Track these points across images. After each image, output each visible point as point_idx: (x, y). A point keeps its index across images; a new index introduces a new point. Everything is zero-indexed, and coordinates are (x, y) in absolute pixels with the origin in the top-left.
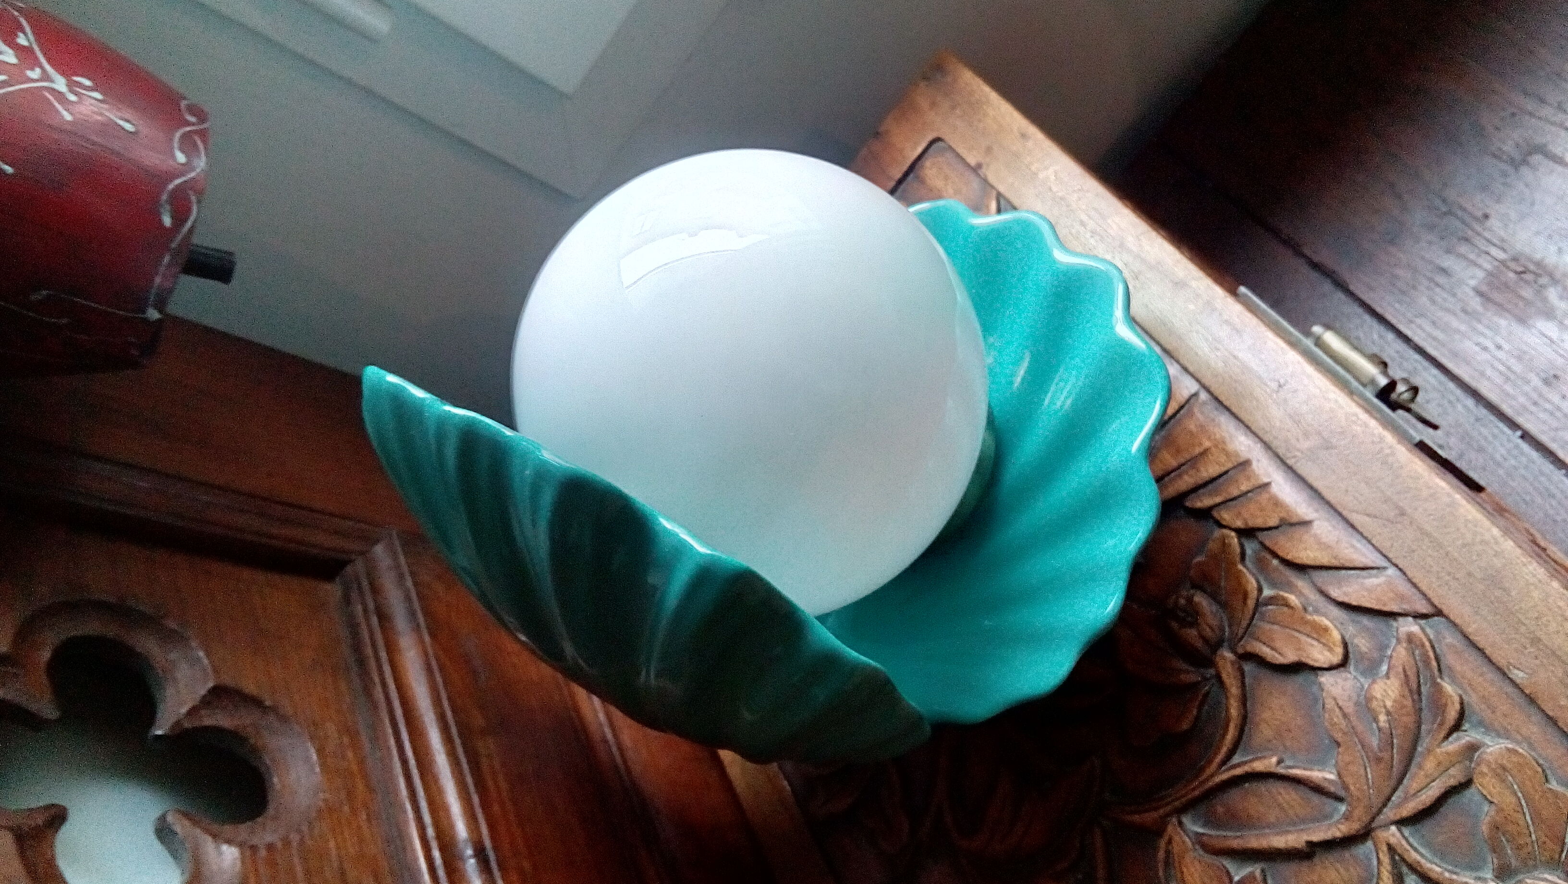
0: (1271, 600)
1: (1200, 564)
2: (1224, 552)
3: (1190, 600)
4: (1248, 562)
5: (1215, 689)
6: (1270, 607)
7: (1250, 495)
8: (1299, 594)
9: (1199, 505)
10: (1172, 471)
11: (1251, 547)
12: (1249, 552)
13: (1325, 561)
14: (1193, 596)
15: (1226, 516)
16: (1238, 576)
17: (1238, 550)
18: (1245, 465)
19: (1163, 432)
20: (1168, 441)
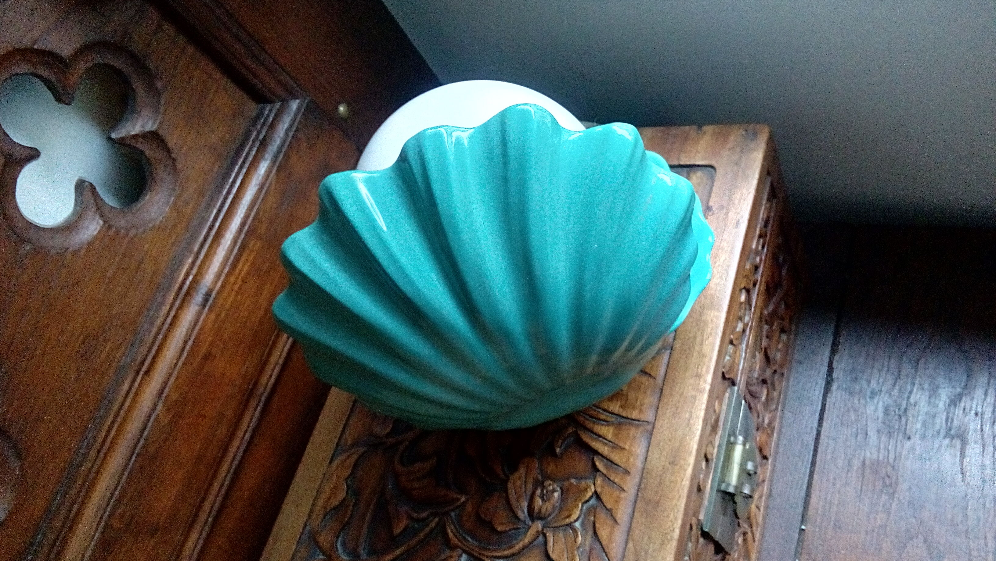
0: (574, 530)
1: (572, 484)
2: (583, 491)
3: (554, 491)
4: (585, 506)
5: (523, 530)
6: (571, 531)
7: (615, 485)
8: (584, 540)
9: (597, 463)
10: (606, 439)
11: (593, 501)
12: (591, 502)
13: (604, 543)
14: (557, 491)
15: (599, 481)
16: (576, 506)
17: (587, 498)
18: (627, 472)
19: (622, 420)
20: (619, 426)
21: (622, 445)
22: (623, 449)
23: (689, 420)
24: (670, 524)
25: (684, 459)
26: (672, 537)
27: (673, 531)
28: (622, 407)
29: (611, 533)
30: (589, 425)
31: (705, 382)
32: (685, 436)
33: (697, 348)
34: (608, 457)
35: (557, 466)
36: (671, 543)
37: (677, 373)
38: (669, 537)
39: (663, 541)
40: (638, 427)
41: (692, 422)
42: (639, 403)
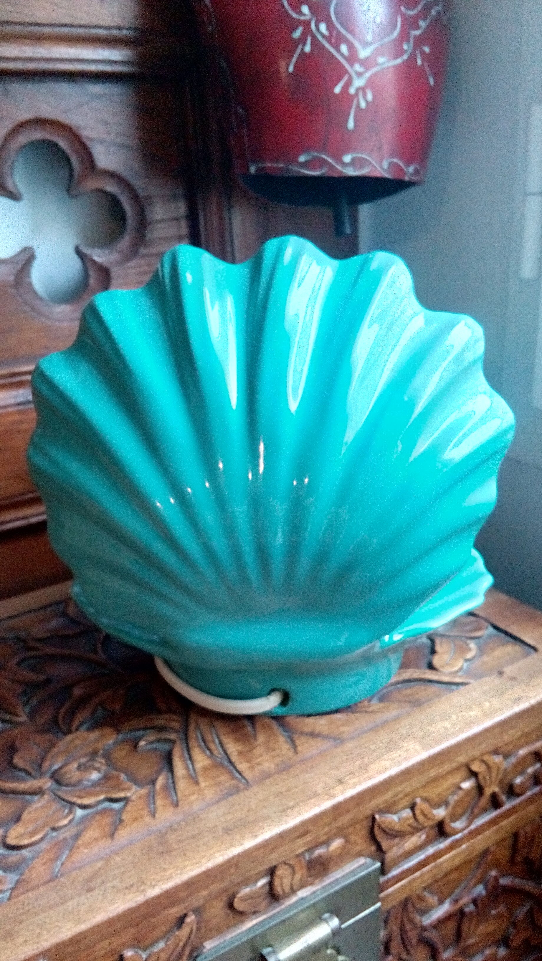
0: (70, 812)
2: (119, 790)
3: (97, 770)
4: (106, 804)
5: (32, 777)
6: (66, 811)
7: (152, 806)
8: (68, 829)
9: (160, 778)
10: (192, 765)
11: (118, 806)
12: (115, 805)
13: (79, 842)
14: (99, 772)
15: (143, 792)
16: (98, 795)
17: (114, 797)
18: (176, 805)
19: (226, 763)
20: (217, 765)
21: (201, 779)
22: (197, 783)
23: (288, 808)
24: (158, 877)
25: (243, 837)
26: (144, 890)
27: (153, 887)
28: (240, 753)
29: (96, 839)
30: (193, 743)
31: (343, 792)
32: (268, 818)
33: (366, 760)
34: (176, 779)
35: (127, 755)
36: (138, 893)
37: (322, 764)
38: (142, 888)
39: (132, 886)
40: (233, 778)
41: (289, 812)
42: (257, 761)
